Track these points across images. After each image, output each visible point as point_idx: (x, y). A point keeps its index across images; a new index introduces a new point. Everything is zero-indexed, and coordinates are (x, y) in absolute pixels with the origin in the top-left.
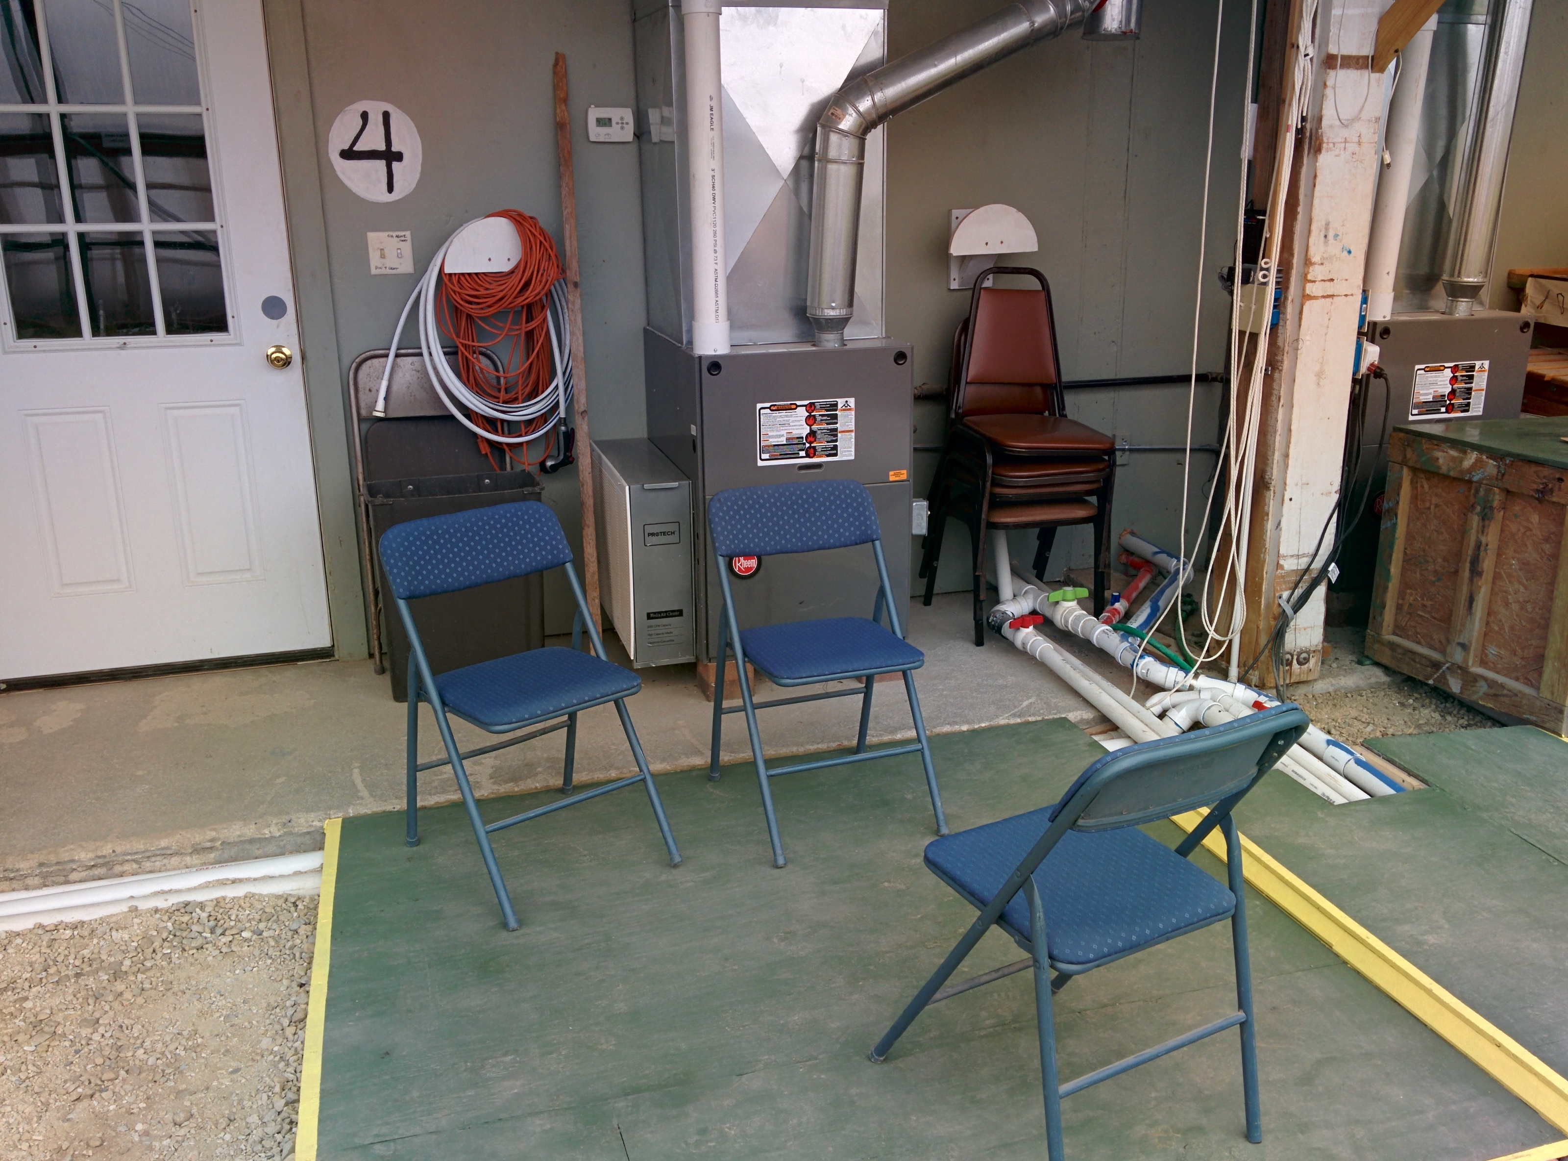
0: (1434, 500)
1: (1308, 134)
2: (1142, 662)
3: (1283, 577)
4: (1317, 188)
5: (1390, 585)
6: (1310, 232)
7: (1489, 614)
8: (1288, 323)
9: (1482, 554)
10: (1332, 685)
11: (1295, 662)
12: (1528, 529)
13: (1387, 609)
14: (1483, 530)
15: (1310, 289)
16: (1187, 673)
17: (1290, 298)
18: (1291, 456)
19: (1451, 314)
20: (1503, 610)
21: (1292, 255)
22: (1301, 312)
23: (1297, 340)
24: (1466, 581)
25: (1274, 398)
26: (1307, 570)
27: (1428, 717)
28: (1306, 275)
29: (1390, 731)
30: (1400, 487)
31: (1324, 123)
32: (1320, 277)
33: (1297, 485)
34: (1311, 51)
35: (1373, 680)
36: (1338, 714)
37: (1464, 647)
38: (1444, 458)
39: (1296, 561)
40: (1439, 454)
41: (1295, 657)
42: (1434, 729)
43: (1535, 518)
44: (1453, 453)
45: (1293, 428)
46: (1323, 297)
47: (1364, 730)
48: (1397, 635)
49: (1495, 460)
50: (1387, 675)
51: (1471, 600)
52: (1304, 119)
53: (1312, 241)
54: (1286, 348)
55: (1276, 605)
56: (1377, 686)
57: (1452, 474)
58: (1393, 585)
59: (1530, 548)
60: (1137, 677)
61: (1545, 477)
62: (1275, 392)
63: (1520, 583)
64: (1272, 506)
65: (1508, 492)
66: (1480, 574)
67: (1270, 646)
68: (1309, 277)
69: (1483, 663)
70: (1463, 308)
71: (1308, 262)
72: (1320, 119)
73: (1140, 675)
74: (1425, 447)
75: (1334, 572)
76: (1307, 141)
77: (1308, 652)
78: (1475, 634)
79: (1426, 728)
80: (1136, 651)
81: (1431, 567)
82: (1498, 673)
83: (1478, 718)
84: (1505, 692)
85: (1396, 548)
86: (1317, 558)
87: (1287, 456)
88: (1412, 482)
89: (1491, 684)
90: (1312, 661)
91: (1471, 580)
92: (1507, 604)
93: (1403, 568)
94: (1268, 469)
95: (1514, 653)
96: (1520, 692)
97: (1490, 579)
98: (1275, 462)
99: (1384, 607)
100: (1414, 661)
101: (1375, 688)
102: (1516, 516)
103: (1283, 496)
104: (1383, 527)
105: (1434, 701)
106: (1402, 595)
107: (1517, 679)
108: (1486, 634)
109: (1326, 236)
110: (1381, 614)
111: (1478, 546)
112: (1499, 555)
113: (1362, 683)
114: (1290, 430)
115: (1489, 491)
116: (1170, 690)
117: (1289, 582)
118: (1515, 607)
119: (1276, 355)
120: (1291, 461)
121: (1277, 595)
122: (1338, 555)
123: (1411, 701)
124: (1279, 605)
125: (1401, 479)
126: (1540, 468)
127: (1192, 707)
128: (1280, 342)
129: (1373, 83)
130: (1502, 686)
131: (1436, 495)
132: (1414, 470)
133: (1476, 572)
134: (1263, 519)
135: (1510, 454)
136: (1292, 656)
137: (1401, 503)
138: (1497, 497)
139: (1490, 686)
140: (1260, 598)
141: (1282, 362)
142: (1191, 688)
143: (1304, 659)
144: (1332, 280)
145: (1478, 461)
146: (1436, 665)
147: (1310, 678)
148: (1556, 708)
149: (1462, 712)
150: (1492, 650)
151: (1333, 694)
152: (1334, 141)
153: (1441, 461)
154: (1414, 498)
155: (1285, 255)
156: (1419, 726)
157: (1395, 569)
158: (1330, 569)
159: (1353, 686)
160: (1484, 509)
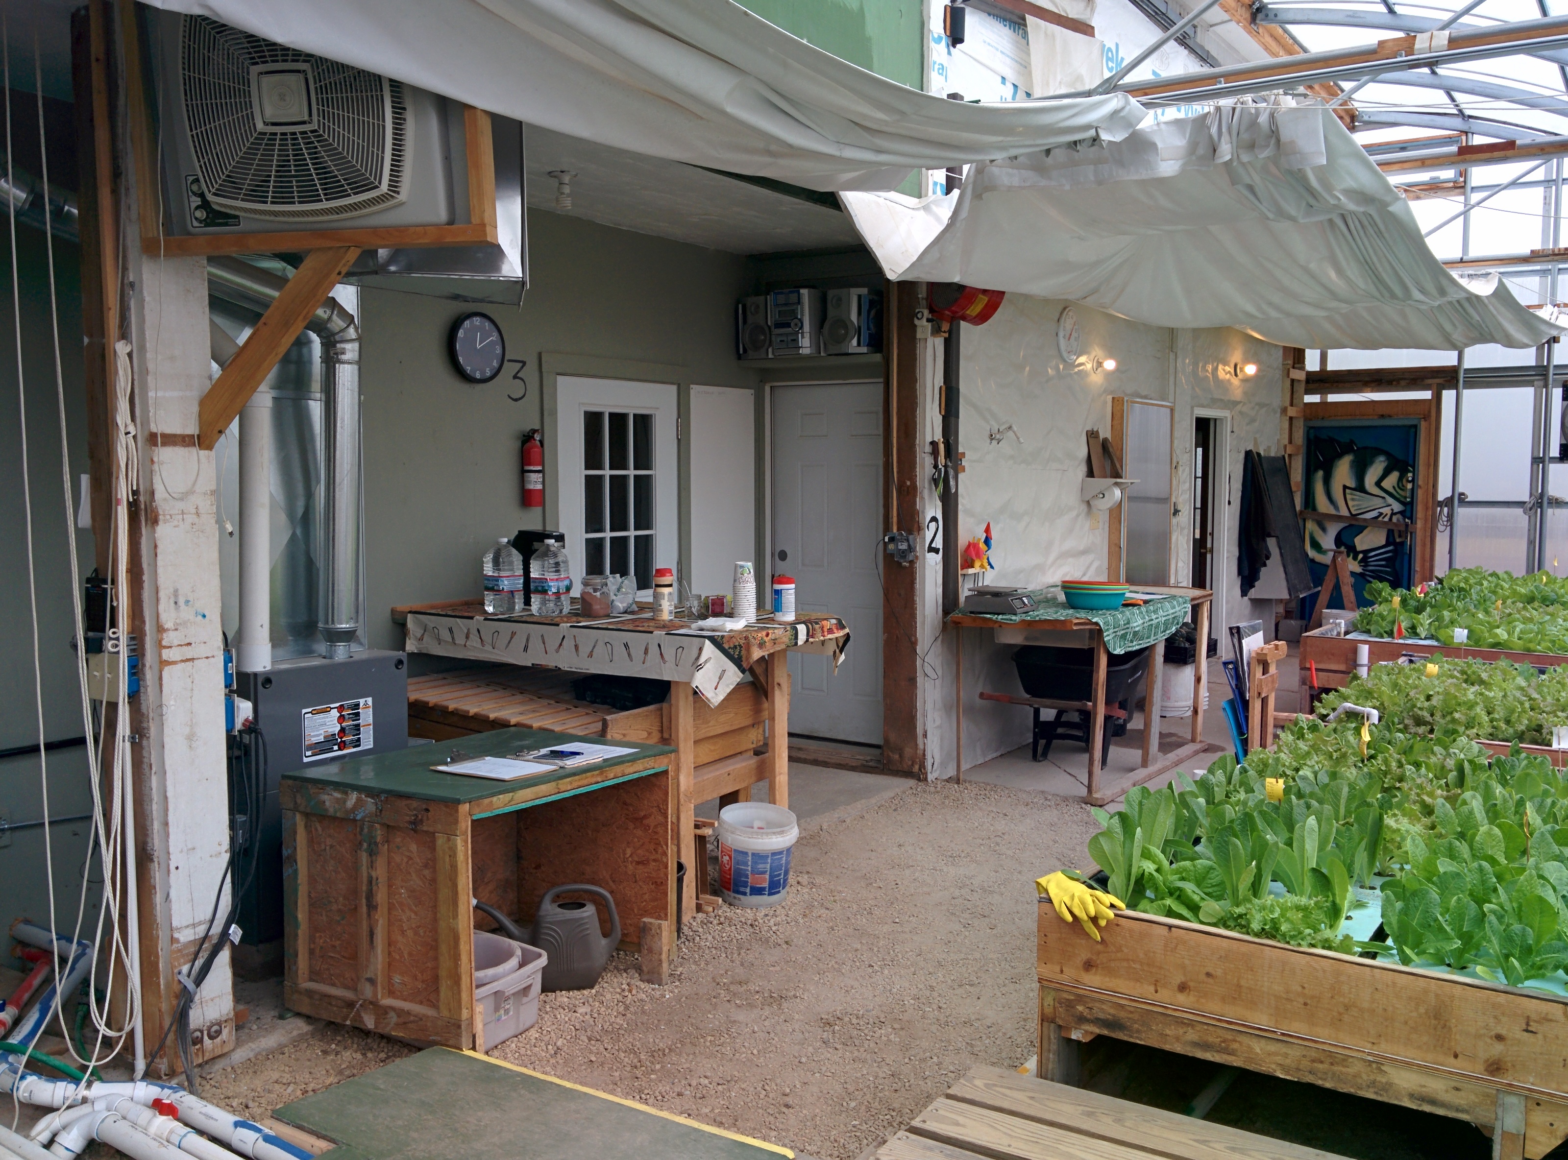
0: (329, 841)
1: (143, 506)
2: (24, 1083)
3: (180, 951)
4: (159, 557)
5: (300, 932)
6: (158, 600)
7: (389, 945)
8: (149, 689)
9: (374, 888)
10: (252, 1050)
11: (206, 1038)
12: (410, 858)
13: (300, 956)
14: (372, 865)
15: (166, 654)
16: (78, 1085)
17: (148, 665)
18: (170, 824)
19: (331, 658)
20: (400, 938)
21: (144, 622)
22: (161, 678)
23: (161, 706)
24: (365, 916)
25: (145, 766)
26: (206, 937)
27: (350, 1059)
28: (160, 642)
29: (312, 1086)
30: (295, 833)
31: (157, 496)
32: (176, 643)
33: (182, 851)
34: (131, 429)
35: (295, 1033)
36: (258, 1083)
37: (372, 981)
38: (329, 800)
39: (192, 931)
40: (325, 797)
41: (205, 1033)
42: (355, 1071)
43: (414, 847)
44: (337, 795)
45: (169, 794)
46: (182, 661)
47: (285, 1093)
48: (314, 981)
49: (373, 798)
50: (309, 1024)
51: (372, 934)
52: (135, 493)
53: (161, 608)
54: (151, 715)
55: (176, 983)
56: (301, 1038)
57: (338, 815)
58: (303, 931)
59: (414, 875)
60: (19, 1102)
61: (415, 809)
62: (145, 760)
63: (411, 910)
64: (157, 877)
65: (388, 826)
66: (375, 908)
67: (174, 1028)
68: (164, 643)
69: (391, 993)
70: (341, 652)
71: (160, 629)
72: (153, 493)
73: (22, 1099)
74: (312, 791)
75: (236, 933)
76: (143, 513)
77: (219, 1024)
78: (380, 967)
79: (347, 1073)
80: (16, 1072)
81: (334, 907)
82: (405, 1000)
83: (396, 1048)
84: (412, 1018)
85: (300, 894)
86: (215, 922)
87: (166, 824)
88: (306, 827)
89: (400, 1012)
90: (225, 1032)
91: (369, 915)
92: (403, 932)
93: (310, 912)
94: (149, 840)
95: (415, 978)
96: (424, 1015)
97: (386, 910)
98: (155, 831)
99: (297, 956)
100: (330, 1004)
101: (296, 1042)
102: (398, 848)
103: (169, 865)
104: (285, 875)
105: (356, 1040)
106: (312, 939)
107: (421, 1003)
108: (390, 964)
109: (176, 603)
110: (295, 963)
111: (370, 882)
112: (390, 886)
113: (284, 1040)
114: (166, 798)
115: (371, 828)
116: (58, 1109)
117: (187, 955)
118: (410, 933)
119: (141, 722)
120: (172, 829)
121: (176, 971)
122: (237, 916)
123: (333, 1046)
124: (180, 982)
125: (295, 824)
126: (409, 802)
127: (83, 1124)
128: (144, 709)
129: (203, 460)
130: (408, 1013)
131: (330, 836)
132: (307, 815)
133: (372, 907)
134: (151, 894)
135: (384, 791)
136: (202, 1032)
137: (298, 849)
138: (379, 832)
139: (399, 1016)
140: (158, 978)
141: (148, 729)
142: (85, 1100)
143: (216, 1032)
144: (190, 644)
145: (359, 800)
146: (351, 1005)
147: (226, 1050)
148: (454, 1024)
149: (382, 1045)
150: (397, 979)
151: (253, 1060)
152: (171, 512)
153: (327, 804)
154: (311, 841)
155: (137, 623)
156: (341, 1072)
157: (302, 915)
158: (231, 932)
159: (275, 1045)
160: (369, 845)
